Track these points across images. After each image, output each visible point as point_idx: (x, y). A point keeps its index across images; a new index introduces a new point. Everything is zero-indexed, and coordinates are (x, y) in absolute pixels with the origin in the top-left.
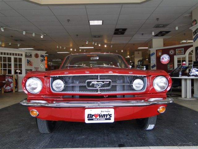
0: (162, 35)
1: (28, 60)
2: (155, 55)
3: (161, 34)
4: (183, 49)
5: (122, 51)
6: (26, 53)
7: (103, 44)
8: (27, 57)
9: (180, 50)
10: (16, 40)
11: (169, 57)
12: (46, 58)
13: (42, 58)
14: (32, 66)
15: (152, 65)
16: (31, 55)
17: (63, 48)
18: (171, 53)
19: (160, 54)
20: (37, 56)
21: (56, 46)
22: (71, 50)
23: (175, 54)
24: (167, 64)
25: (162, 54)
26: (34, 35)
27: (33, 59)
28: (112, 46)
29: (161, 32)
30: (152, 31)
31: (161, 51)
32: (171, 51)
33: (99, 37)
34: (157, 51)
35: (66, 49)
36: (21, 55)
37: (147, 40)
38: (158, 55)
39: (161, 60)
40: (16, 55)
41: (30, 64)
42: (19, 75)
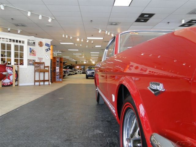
0: (190, 25)
1: (30, 49)
6: (29, 40)
8: (29, 45)
10: (17, 25)
12: (51, 48)
13: (47, 48)
14: (35, 55)
16: (34, 43)
17: (69, 37)
20: (41, 44)
21: (62, 35)
22: (78, 40)
26: (40, 17)
27: (36, 48)
29: (191, 21)
33: (116, 24)
35: (72, 39)
36: (23, 42)
40: (17, 41)
41: (33, 54)
42: (21, 66)
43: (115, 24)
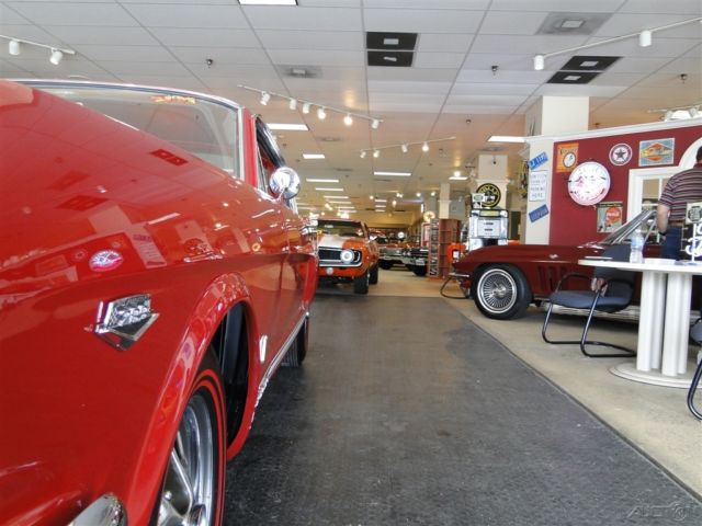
0: (585, 79)
2: (548, 165)
3: (578, 71)
4: (673, 139)
5: (426, 148)
7: (336, 112)
9: (657, 147)
11: (607, 175)
15: (532, 207)
18: (615, 156)
19: (569, 160)
23: (634, 164)
24: (598, 205)
25: (580, 161)
26: (13, 48)
28: (375, 124)
29: (575, 62)
30: (537, 55)
31: (575, 148)
32: (618, 150)
33: (307, 75)
34: (560, 147)
37: (521, 99)
38: (560, 166)
39: (572, 187)
43: (303, 72)
